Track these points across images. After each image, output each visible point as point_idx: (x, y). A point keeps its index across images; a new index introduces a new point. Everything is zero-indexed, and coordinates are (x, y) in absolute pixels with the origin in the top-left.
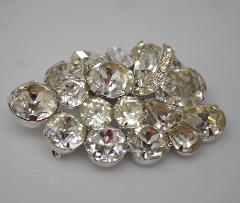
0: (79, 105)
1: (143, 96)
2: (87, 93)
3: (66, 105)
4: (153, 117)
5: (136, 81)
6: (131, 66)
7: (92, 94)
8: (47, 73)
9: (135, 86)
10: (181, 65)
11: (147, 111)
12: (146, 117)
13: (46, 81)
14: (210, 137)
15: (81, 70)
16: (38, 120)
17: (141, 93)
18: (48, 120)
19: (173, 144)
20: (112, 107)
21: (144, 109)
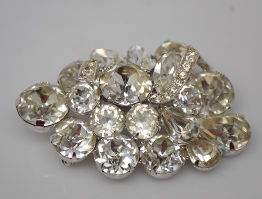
0: (90, 112)
1: (160, 104)
2: (99, 99)
3: (75, 111)
4: (168, 128)
5: (153, 87)
6: (150, 69)
7: (104, 100)
8: (61, 74)
9: (153, 92)
10: (209, 68)
11: (162, 121)
12: (160, 128)
13: (59, 82)
14: (231, 152)
15: (93, 74)
16: (45, 125)
17: (158, 101)
18: (57, 126)
19: (189, 157)
20: (124, 115)
21: (159, 118)
